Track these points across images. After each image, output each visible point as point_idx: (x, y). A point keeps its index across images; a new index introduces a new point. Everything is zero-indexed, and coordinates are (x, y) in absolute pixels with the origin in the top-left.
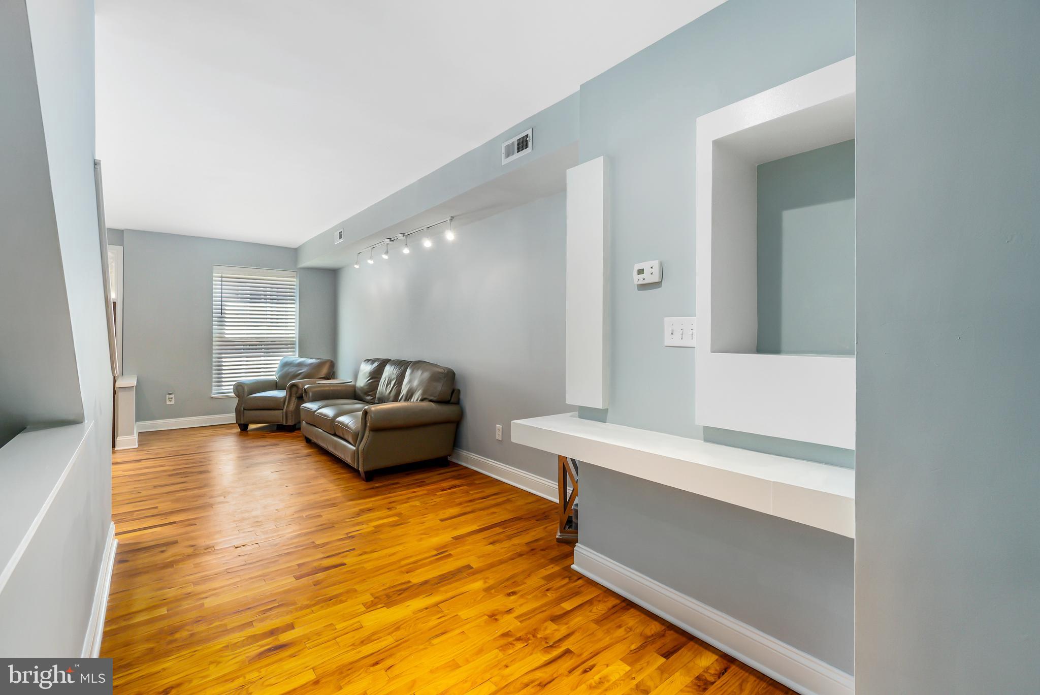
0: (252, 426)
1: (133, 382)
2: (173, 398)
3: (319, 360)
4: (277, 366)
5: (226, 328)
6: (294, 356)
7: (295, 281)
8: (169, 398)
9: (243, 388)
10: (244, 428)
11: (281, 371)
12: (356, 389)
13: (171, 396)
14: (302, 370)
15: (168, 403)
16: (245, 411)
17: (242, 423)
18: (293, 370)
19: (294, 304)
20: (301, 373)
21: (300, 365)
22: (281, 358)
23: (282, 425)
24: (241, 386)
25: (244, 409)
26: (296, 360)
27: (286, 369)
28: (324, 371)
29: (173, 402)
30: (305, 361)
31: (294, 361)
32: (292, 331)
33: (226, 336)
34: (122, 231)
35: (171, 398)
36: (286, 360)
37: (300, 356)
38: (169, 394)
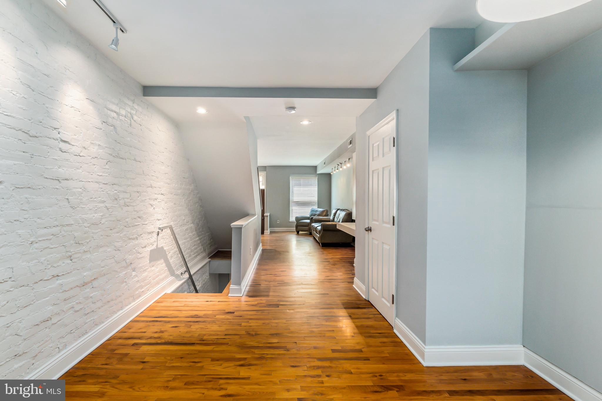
0: (300, 232)
1: (268, 214)
3: (323, 210)
4: (309, 211)
5: (294, 197)
6: (315, 208)
7: (316, 179)
9: (298, 218)
10: (298, 232)
11: (310, 213)
13: (278, 220)
15: (278, 222)
18: (314, 213)
20: (316, 214)
21: (317, 211)
22: (311, 208)
25: (298, 226)
27: (312, 212)
28: (324, 213)
29: (279, 222)
30: (319, 209)
32: (315, 199)
33: (294, 200)
34: (266, 166)
36: (313, 209)
37: (317, 208)
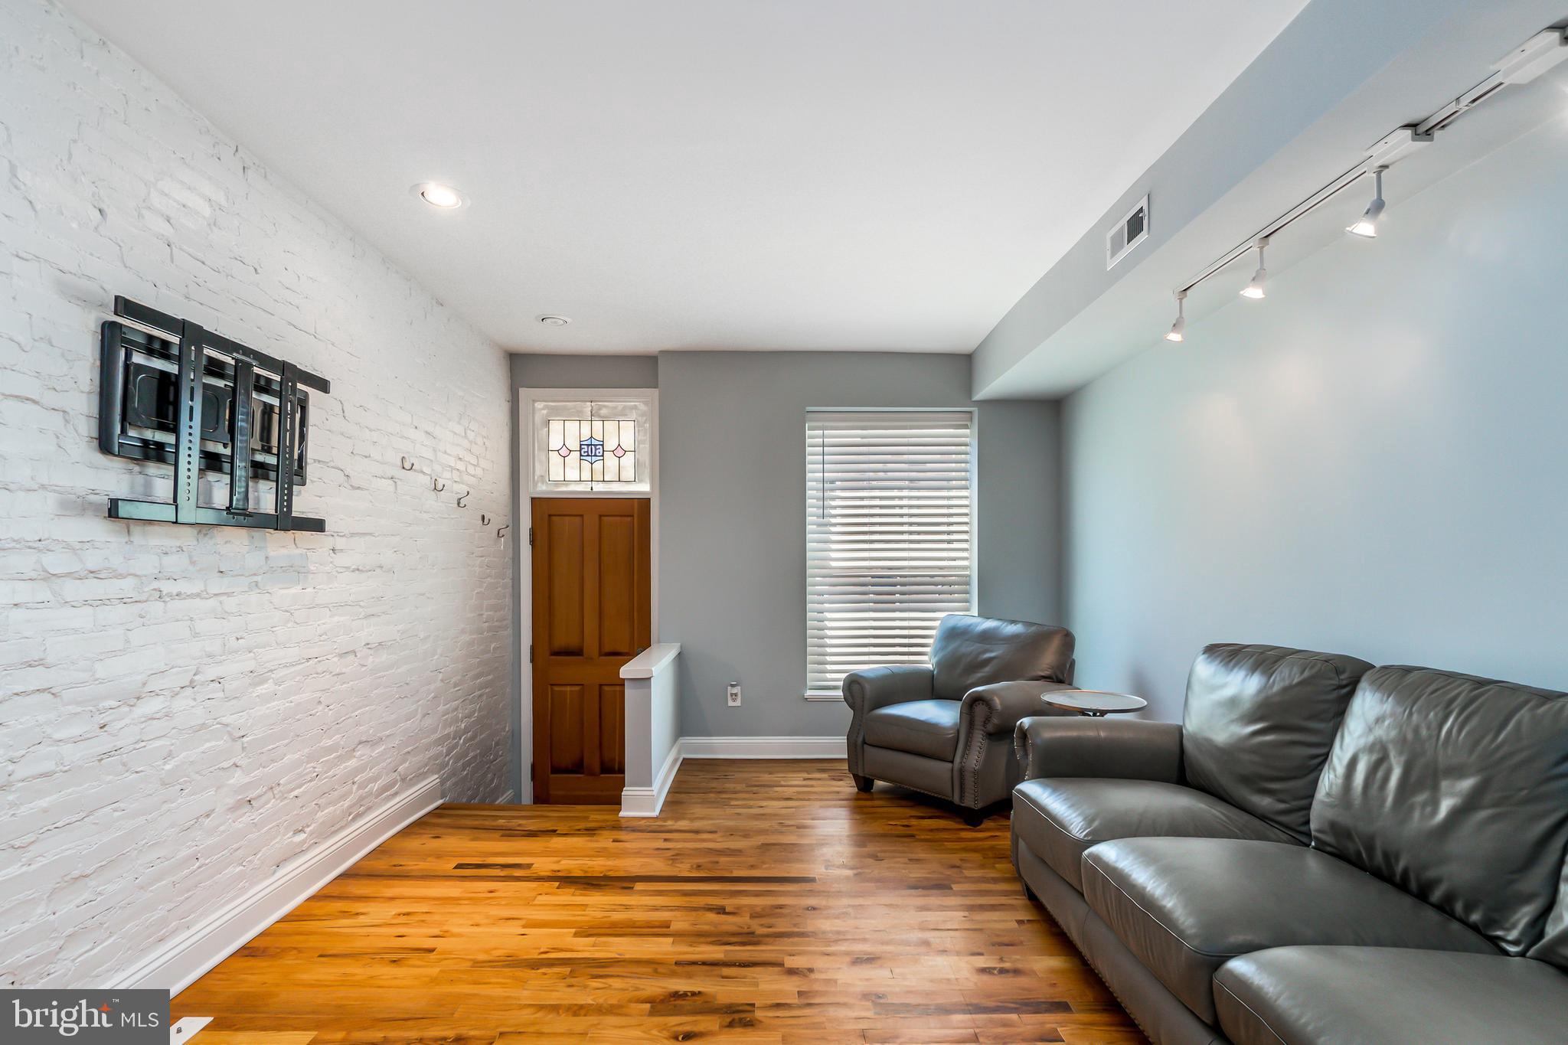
0: (879, 784)
2: (739, 695)
3: (1033, 629)
5: (834, 544)
6: (970, 616)
7: (969, 436)
8: (732, 695)
9: (862, 688)
10: (864, 785)
11: (942, 649)
12: (1187, 744)
13: (735, 690)
14: (992, 651)
15: (731, 703)
16: (865, 746)
17: (861, 774)
18: (970, 649)
19: (966, 488)
20: (989, 660)
21: (987, 637)
22: (939, 616)
23: (952, 803)
24: (859, 684)
25: (864, 742)
26: (977, 625)
27: (954, 644)
28: (1049, 658)
29: (738, 703)
30: (995, 629)
31: (970, 626)
32: (962, 554)
33: (834, 564)
34: (654, 356)
35: (736, 695)
36: (951, 623)
37: (984, 614)
38: (733, 686)
